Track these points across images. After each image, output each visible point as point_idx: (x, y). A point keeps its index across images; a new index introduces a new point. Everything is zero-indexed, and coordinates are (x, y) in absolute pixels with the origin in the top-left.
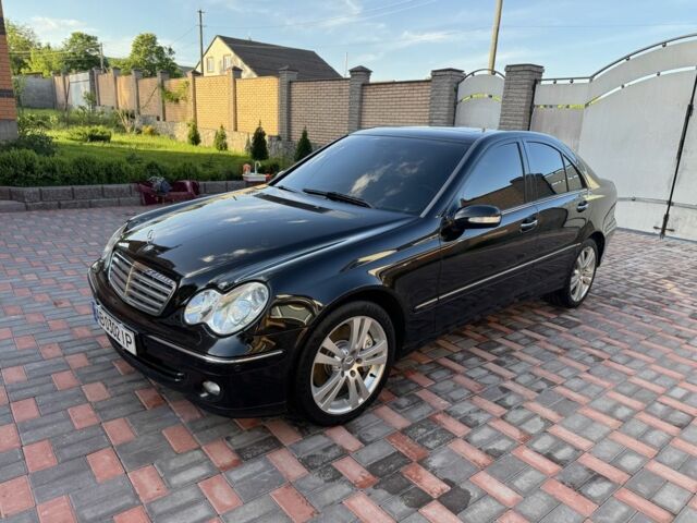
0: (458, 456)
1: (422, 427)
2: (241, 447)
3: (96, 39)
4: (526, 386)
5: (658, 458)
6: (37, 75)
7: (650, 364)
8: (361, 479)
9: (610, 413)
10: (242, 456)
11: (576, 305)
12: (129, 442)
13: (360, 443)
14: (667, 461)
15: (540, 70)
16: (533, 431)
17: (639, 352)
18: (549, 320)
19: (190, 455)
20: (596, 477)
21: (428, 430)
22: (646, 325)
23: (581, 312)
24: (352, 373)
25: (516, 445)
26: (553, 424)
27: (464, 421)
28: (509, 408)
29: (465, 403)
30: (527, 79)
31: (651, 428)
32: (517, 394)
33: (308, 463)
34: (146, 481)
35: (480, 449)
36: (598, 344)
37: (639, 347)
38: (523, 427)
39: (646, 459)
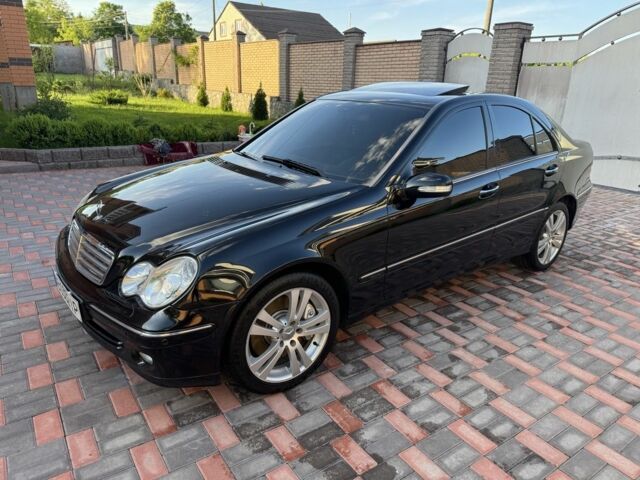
0: (392, 428)
1: (362, 396)
2: (180, 412)
3: (121, 8)
4: (478, 354)
5: (603, 438)
6: (68, 43)
7: (610, 332)
8: (289, 451)
9: (559, 387)
10: (179, 422)
11: (545, 268)
12: (76, 404)
13: (297, 412)
14: (611, 442)
15: (529, 28)
16: (474, 404)
17: (601, 319)
18: (514, 284)
19: (129, 419)
20: (531, 457)
21: (368, 400)
22: (615, 290)
23: (549, 275)
24: (292, 342)
25: (454, 418)
26: (496, 396)
27: (406, 391)
28: (454, 378)
29: (411, 371)
30: (514, 37)
31: (601, 404)
32: (466, 363)
33: (240, 431)
34: (82, 445)
35: (416, 422)
36: (560, 310)
37: (602, 314)
38: (465, 399)
39: (589, 439)
